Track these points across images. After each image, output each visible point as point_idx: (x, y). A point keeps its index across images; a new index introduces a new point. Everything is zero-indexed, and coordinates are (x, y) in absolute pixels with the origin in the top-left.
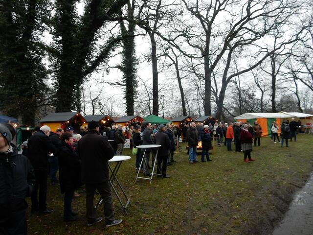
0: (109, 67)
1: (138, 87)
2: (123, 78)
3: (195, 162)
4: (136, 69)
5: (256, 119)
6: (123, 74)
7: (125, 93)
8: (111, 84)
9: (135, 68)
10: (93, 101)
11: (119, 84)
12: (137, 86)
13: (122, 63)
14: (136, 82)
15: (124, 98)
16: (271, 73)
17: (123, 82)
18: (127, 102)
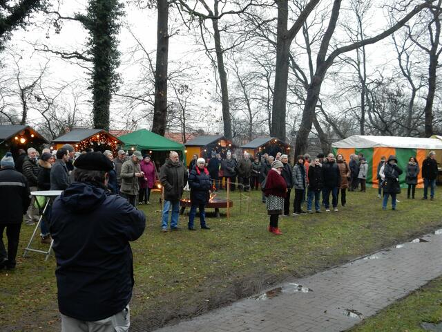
0: (60, 17)
1: (121, 66)
2: (89, 44)
3: (173, 229)
4: (118, 26)
5: (372, 149)
6: (89, 36)
7: (90, 77)
8: (64, 56)
9: (116, 22)
10: (23, 91)
11: (80, 57)
12: (118, 64)
13: (89, 9)
14: (117, 54)
15: (89, 88)
16: (430, 48)
17: (89, 53)
18: (93, 98)
